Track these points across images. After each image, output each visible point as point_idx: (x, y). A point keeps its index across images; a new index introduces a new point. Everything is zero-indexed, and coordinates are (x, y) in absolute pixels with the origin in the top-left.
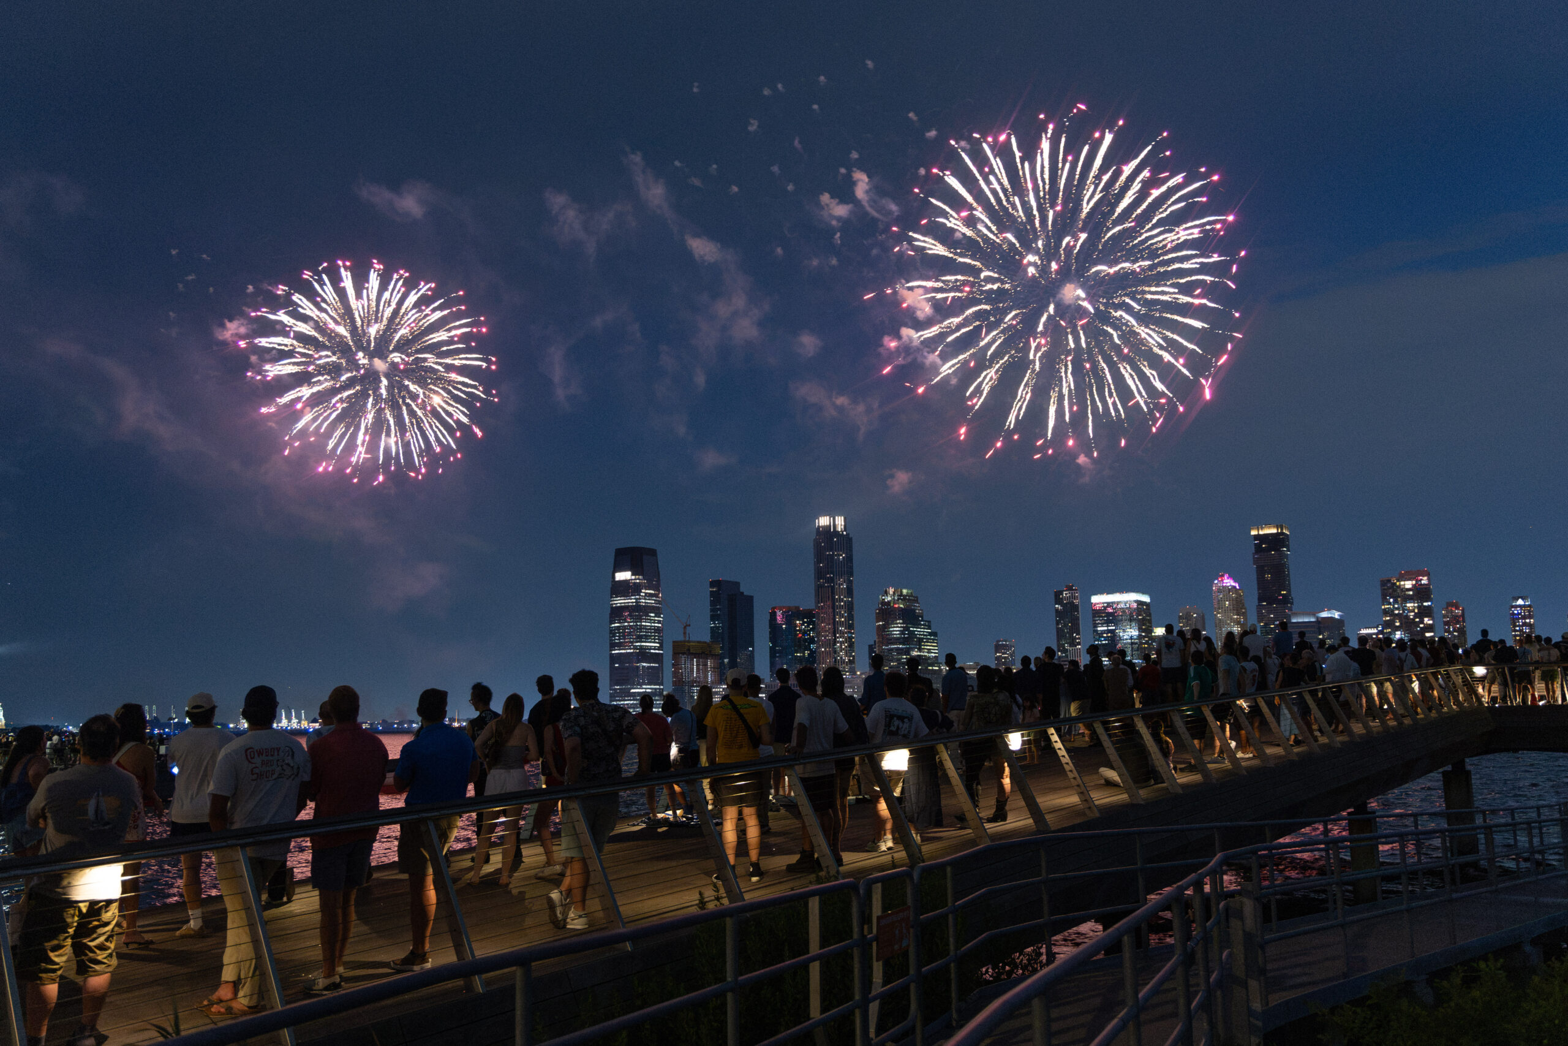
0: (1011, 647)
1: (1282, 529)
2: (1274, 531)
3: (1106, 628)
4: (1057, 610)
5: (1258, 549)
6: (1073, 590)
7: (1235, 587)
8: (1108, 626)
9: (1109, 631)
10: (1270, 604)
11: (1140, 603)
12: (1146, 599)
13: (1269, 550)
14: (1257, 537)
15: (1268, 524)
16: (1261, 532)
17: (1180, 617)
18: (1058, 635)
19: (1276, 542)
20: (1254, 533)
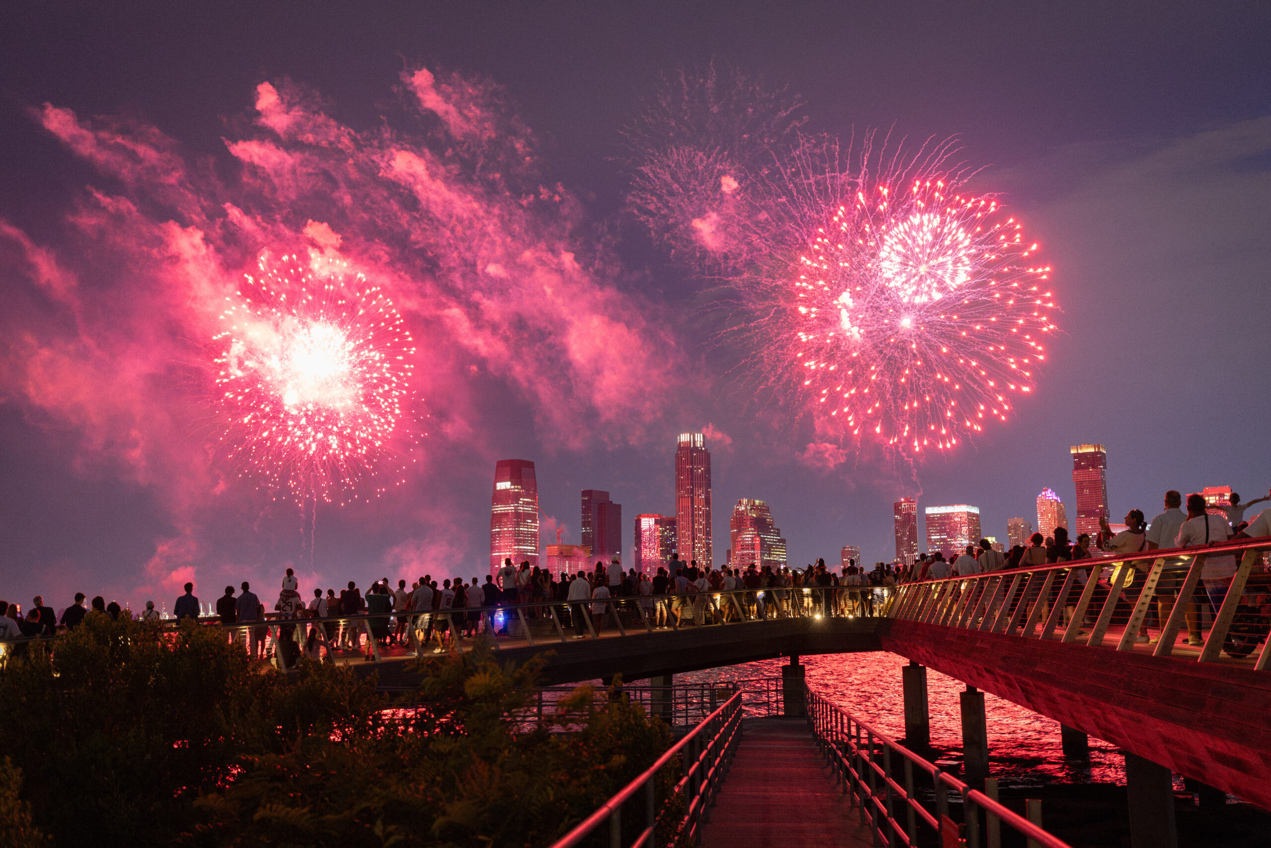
0: (856, 553)
1: (1099, 448)
2: (1092, 450)
3: (939, 537)
4: (896, 521)
5: (1078, 467)
6: (911, 502)
7: (1057, 501)
8: (940, 535)
9: (941, 540)
10: (1087, 516)
11: (969, 514)
12: (975, 510)
13: (1086, 467)
14: (1077, 456)
15: (1088, 443)
16: (1080, 451)
17: (1009, 527)
18: (897, 542)
19: (1094, 460)
20: (1073, 451)
